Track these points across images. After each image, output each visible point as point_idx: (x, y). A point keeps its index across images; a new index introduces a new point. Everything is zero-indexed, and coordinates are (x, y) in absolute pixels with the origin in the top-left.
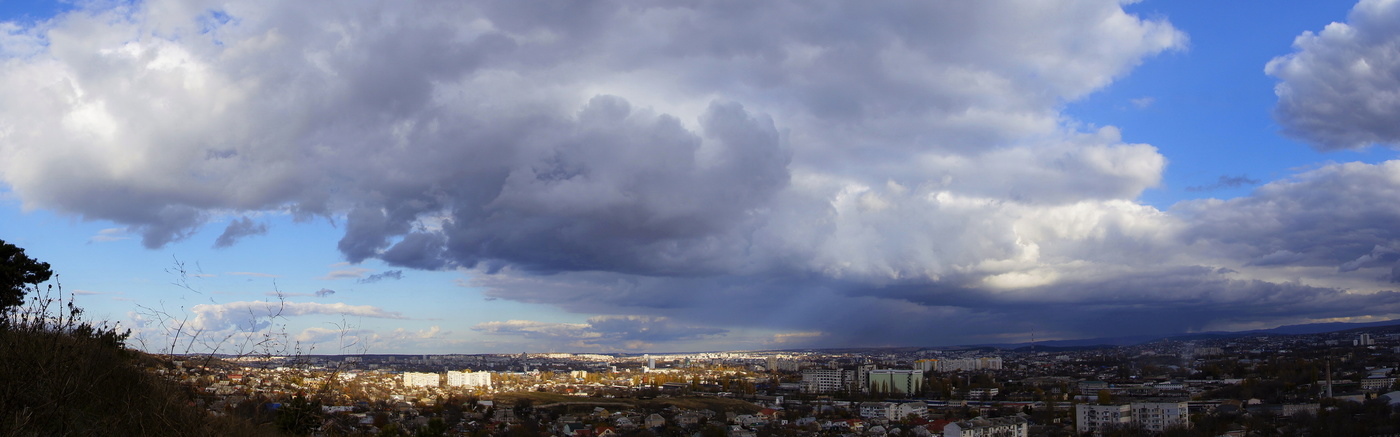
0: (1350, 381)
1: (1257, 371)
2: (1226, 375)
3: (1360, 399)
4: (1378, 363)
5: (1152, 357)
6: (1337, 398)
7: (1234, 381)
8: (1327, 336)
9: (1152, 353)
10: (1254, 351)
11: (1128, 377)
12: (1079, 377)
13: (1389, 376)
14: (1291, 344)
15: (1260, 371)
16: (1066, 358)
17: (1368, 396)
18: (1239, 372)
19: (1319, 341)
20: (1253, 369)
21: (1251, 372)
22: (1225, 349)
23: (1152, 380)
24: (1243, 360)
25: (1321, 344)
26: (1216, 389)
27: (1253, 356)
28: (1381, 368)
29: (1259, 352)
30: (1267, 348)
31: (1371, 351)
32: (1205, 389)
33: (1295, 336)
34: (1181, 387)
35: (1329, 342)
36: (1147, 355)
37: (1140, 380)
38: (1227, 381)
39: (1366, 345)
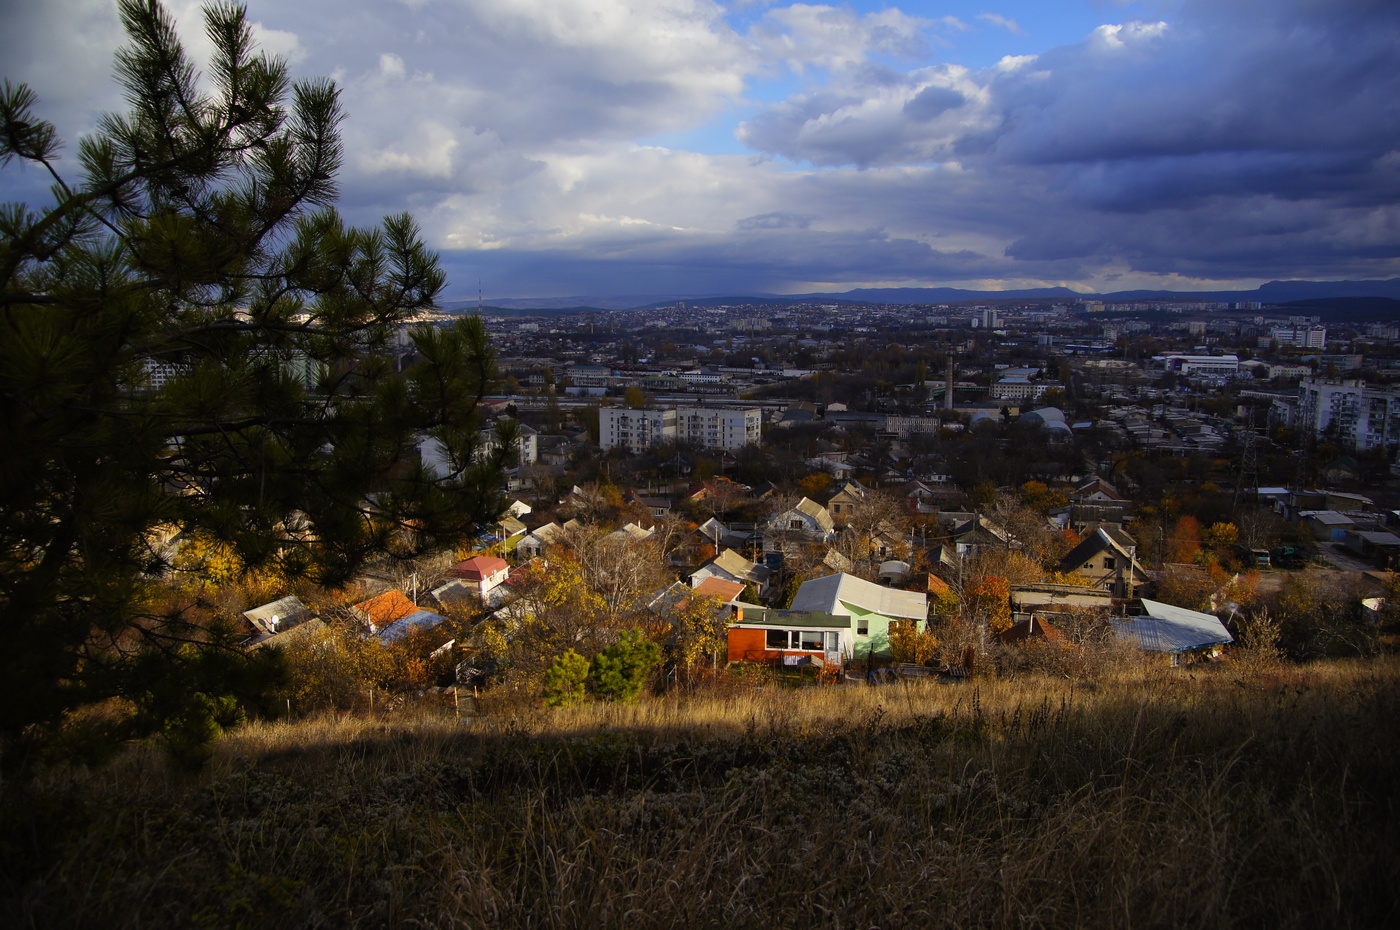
0: (974, 385)
1: (832, 359)
2: (784, 363)
3: (994, 415)
4: (1016, 358)
5: (663, 330)
6: (960, 410)
7: (797, 373)
8: (928, 311)
9: (661, 324)
10: (819, 327)
11: (635, 362)
12: (564, 359)
13: (1033, 380)
14: (874, 319)
15: (835, 360)
16: (534, 327)
17: (1005, 412)
18: (804, 360)
19: (917, 316)
20: (825, 356)
21: (821, 361)
22: (774, 321)
23: (674, 367)
24: (803, 342)
25: (920, 321)
26: (773, 384)
27: (818, 336)
28: (1021, 367)
29: (827, 328)
30: (837, 323)
31: (1001, 338)
32: (756, 382)
33: (880, 306)
34: (718, 379)
35: (931, 320)
36: (654, 326)
37: (655, 364)
38: (788, 373)
39: (991, 329)
